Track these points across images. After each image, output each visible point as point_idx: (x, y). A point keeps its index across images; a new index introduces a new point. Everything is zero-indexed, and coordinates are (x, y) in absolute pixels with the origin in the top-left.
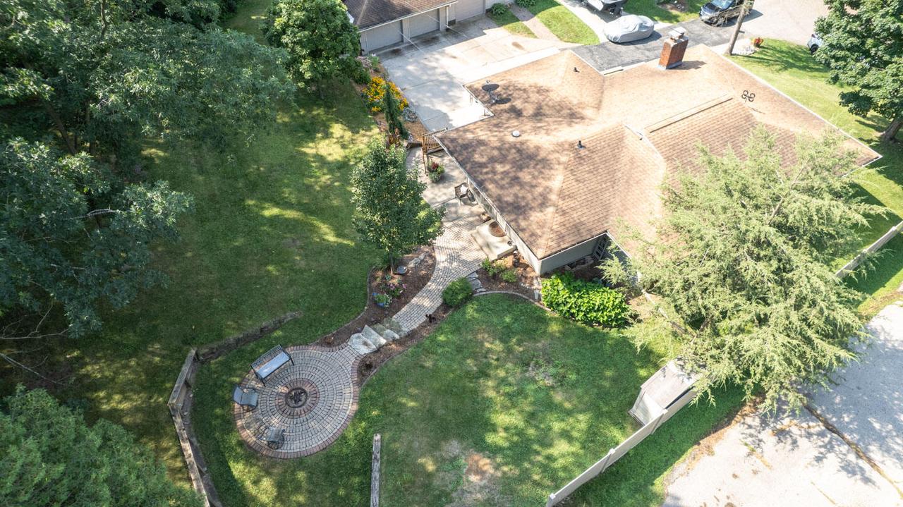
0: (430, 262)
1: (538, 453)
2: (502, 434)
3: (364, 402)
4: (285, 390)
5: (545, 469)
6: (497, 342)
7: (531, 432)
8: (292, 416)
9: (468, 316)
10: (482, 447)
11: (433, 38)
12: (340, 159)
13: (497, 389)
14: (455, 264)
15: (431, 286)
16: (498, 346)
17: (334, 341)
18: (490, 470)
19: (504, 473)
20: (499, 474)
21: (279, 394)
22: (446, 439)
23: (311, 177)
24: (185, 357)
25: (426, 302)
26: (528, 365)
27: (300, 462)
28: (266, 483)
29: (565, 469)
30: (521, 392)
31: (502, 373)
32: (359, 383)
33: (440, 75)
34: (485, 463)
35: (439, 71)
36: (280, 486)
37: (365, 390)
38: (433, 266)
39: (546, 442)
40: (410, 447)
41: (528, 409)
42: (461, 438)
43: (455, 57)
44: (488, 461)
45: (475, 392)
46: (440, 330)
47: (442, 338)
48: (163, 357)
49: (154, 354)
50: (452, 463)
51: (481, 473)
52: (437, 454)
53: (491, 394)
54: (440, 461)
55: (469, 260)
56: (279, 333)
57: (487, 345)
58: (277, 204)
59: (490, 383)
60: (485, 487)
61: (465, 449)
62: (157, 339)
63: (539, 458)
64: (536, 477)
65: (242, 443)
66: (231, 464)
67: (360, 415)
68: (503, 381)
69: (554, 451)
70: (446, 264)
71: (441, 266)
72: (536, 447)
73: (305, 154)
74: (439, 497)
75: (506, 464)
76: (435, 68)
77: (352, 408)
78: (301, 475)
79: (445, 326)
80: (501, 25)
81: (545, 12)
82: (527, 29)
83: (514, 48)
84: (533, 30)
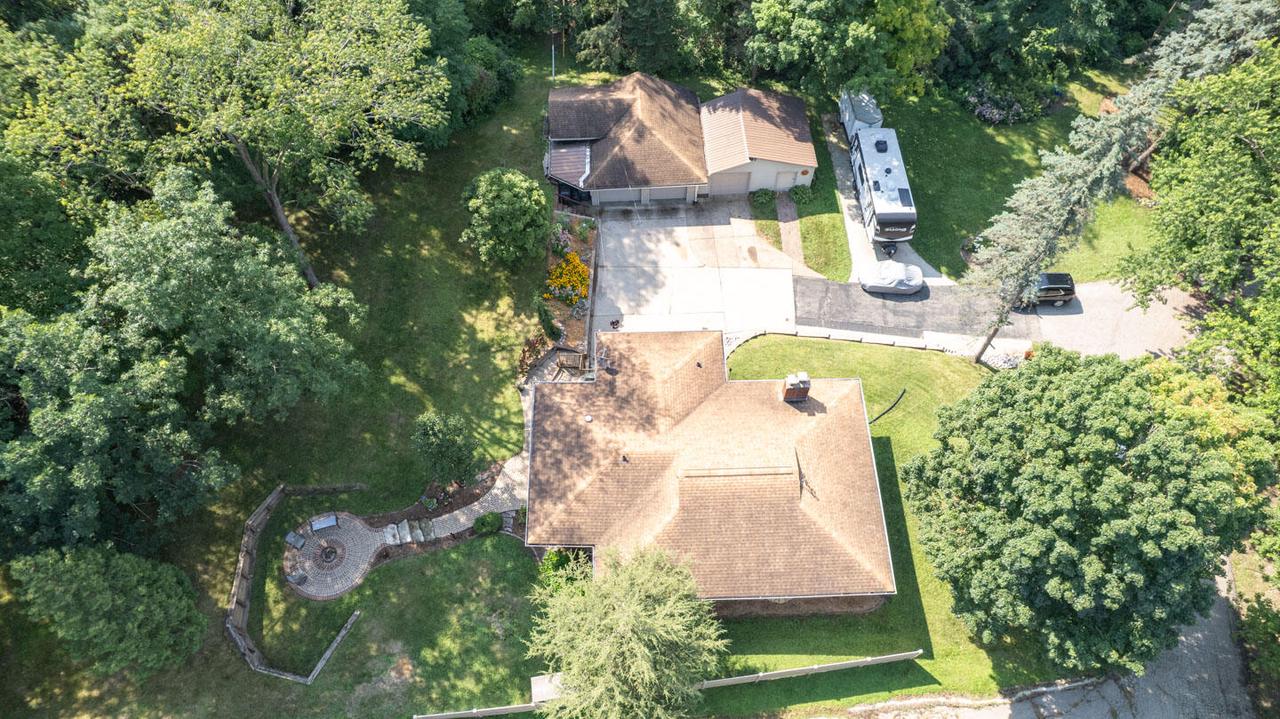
0: (489, 483)
1: (448, 679)
2: (436, 654)
3: (368, 581)
4: (325, 545)
5: (444, 693)
6: (488, 580)
7: (457, 662)
8: (319, 566)
9: (484, 547)
10: (415, 656)
11: (674, 209)
12: (486, 340)
13: (459, 619)
14: (506, 495)
15: (476, 506)
16: (486, 584)
17: (376, 523)
18: (407, 674)
19: (415, 682)
20: (411, 680)
21: (320, 546)
22: (396, 638)
23: (452, 350)
24: (274, 489)
25: (463, 519)
26: (495, 611)
27: (307, 601)
28: (282, 606)
29: (458, 700)
30: (473, 629)
31: (472, 607)
32: (373, 565)
33: (648, 262)
34: (407, 668)
36: (288, 611)
37: (372, 573)
38: (489, 488)
39: (459, 675)
40: (370, 632)
41: (469, 644)
42: (407, 642)
43: (677, 245)
44: (410, 667)
45: (443, 612)
46: (456, 548)
47: (454, 556)
48: (260, 483)
49: (256, 478)
50: (389, 657)
51: (400, 673)
52: (383, 646)
53: (454, 619)
54: (381, 652)
55: (519, 497)
56: (344, 496)
57: (480, 579)
58: (406, 373)
59: (460, 611)
60: (396, 685)
61: (403, 652)
62: (263, 465)
63: (446, 684)
64: (434, 696)
65: (281, 569)
66: (268, 580)
67: (359, 589)
68: (469, 614)
69: (460, 684)
70: (499, 492)
71: (495, 491)
72: (451, 675)
73: (463, 321)
74: (364, 675)
75: (421, 676)
76: (650, 251)
77: (359, 581)
78: (303, 612)
79: (462, 547)
80: (755, 217)
81: (813, 217)
82: (778, 234)
83: (747, 255)
84: (783, 238)
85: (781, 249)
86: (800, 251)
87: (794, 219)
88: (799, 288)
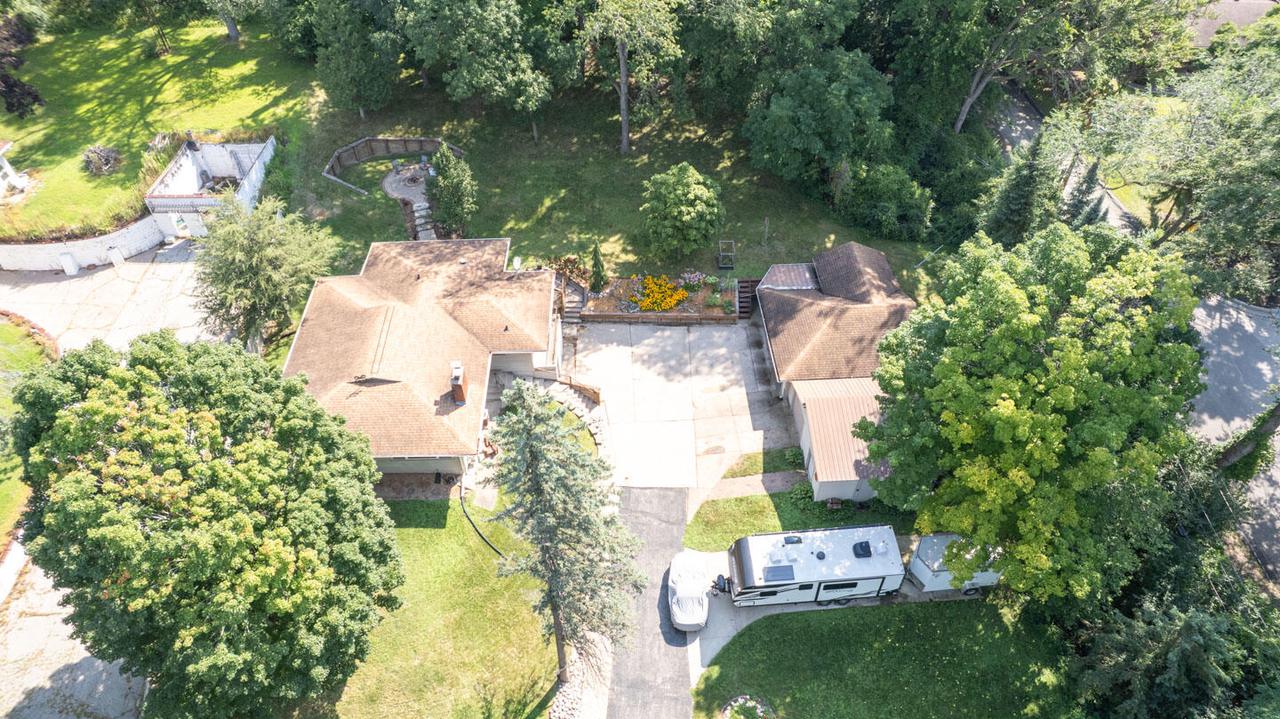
11: (767, 380)
33: (697, 367)
35: (705, 369)
43: (722, 390)
76: (712, 368)
80: (766, 453)
81: (772, 507)
82: (744, 474)
83: (714, 443)
84: (740, 480)
85: (725, 477)
86: (724, 496)
87: (767, 489)
88: (671, 493)
